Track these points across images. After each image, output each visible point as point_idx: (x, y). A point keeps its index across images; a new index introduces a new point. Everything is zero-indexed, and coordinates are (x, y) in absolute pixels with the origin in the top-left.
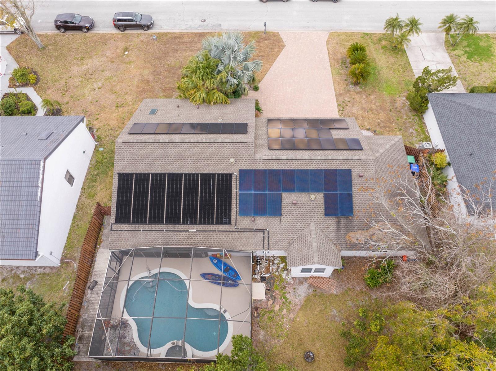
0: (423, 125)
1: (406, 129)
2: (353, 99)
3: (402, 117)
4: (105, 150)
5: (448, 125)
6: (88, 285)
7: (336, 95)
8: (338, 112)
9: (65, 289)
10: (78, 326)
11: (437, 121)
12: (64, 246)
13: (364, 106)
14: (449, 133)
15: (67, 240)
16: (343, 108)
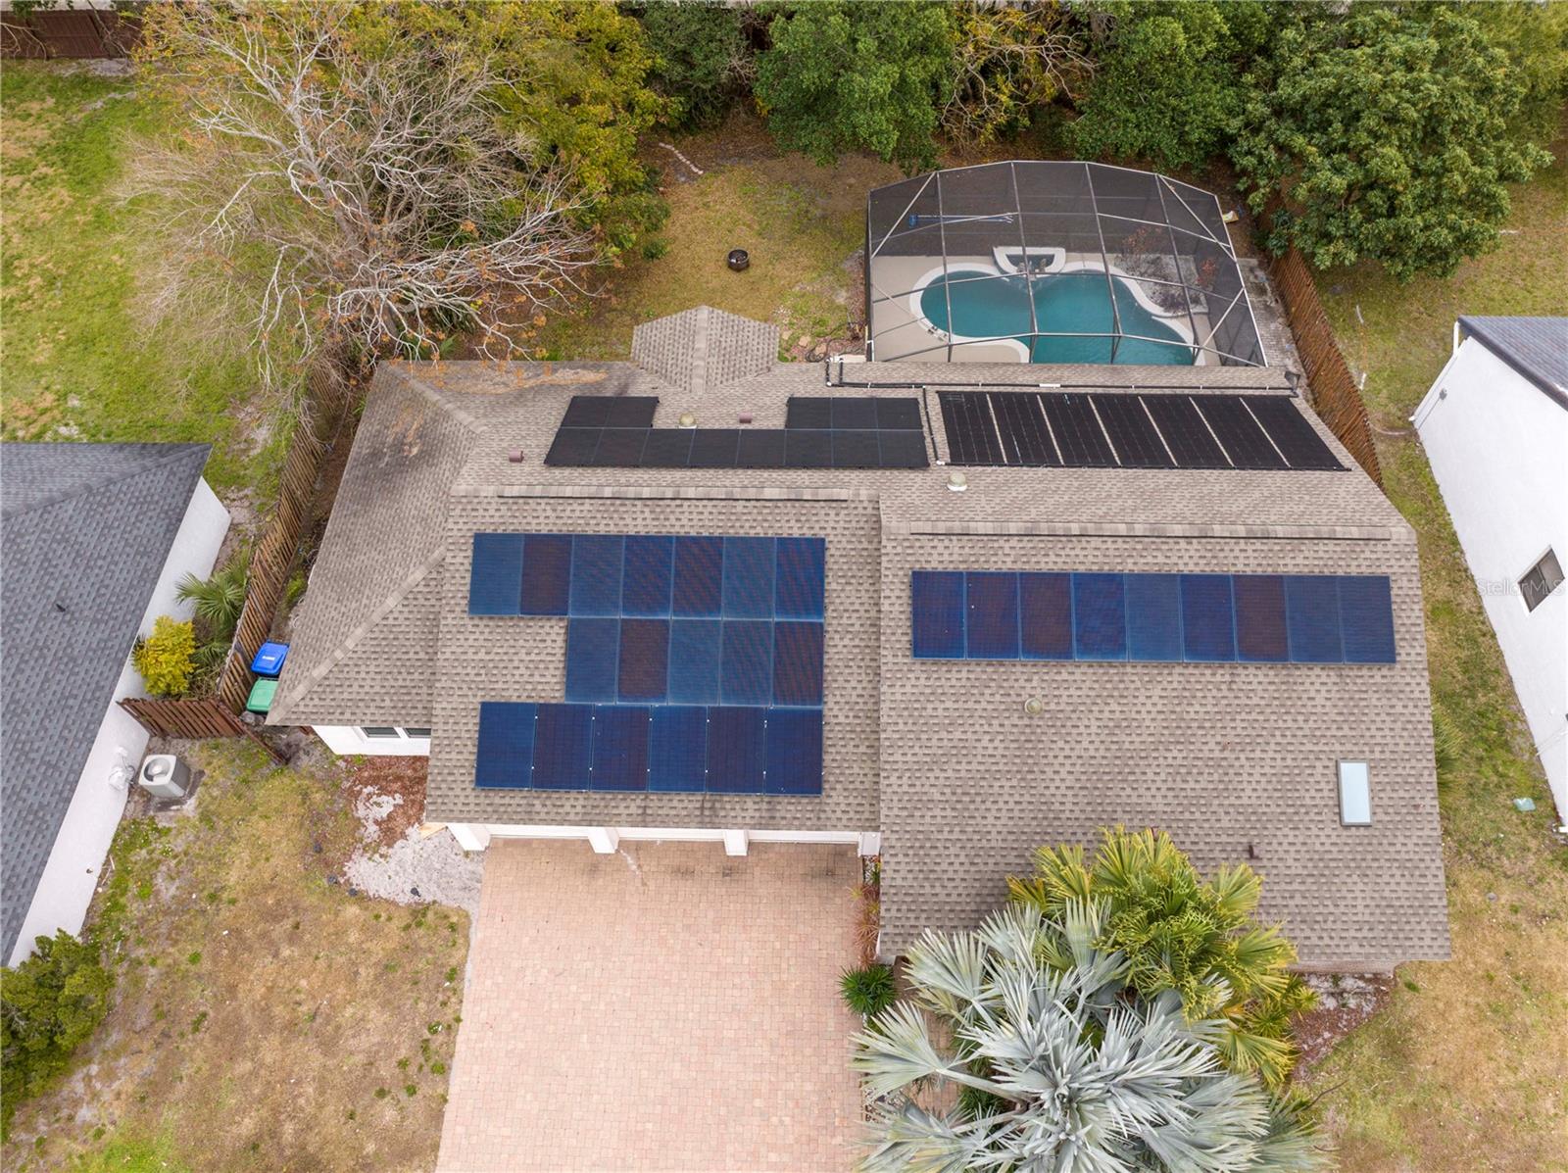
0: (103, 914)
1: (182, 905)
2: (352, 1116)
3: (168, 973)
4: (1502, 798)
5: (42, 762)
6: (1304, 381)
7: (436, 1147)
8: (458, 1020)
9: (1360, 375)
10: (1281, 310)
11: (68, 800)
12: (1432, 463)
13: (316, 1059)
14: (65, 727)
15: (1433, 479)
16: (425, 1048)
